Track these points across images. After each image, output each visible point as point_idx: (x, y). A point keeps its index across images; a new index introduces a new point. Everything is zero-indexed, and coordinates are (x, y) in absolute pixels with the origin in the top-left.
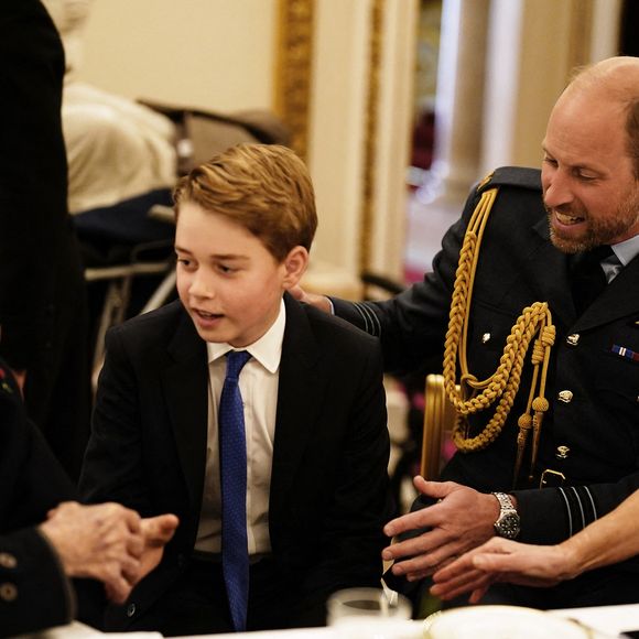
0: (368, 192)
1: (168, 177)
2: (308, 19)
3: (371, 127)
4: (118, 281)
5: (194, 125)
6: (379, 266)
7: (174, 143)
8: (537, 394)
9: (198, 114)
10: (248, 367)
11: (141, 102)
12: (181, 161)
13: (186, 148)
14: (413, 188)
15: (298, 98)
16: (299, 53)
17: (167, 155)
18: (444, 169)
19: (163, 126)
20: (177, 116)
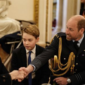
0: (47, 31)
1: (19, 30)
2: (38, 8)
3: (47, 22)
4: (13, 44)
5: (23, 22)
6: (48, 41)
7: (20, 25)
8: (73, 64)
9: (23, 21)
10: (32, 53)
11: (16, 20)
12: (21, 27)
13: (22, 26)
14: (53, 30)
15: (37, 18)
16: (37, 12)
17: (19, 27)
18: (57, 27)
19: (19, 23)
20: (21, 21)
